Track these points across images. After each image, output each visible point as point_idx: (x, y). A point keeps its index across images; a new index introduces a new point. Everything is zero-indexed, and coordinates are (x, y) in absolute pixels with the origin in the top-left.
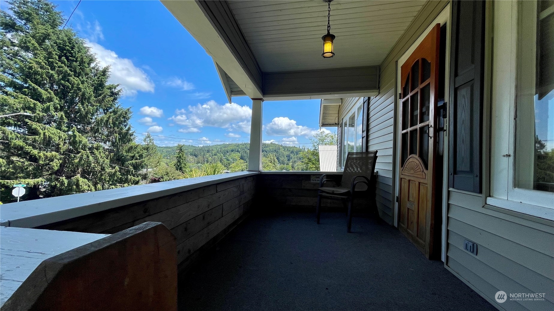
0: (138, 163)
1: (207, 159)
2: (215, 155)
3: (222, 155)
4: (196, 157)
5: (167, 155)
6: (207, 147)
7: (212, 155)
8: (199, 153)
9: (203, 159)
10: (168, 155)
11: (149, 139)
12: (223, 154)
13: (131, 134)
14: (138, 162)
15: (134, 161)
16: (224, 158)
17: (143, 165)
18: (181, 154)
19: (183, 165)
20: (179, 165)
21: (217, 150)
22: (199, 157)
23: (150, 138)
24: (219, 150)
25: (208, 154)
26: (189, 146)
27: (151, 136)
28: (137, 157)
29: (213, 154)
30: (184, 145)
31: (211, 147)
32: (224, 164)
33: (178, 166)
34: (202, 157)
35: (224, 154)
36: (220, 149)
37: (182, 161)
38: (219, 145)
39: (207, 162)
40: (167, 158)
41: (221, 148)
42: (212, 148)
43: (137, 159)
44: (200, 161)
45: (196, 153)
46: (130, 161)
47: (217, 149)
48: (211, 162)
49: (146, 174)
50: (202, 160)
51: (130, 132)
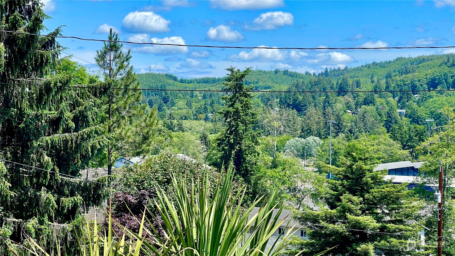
0: (70, 143)
1: (338, 117)
2: (367, 102)
3: (393, 101)
4: (299, 110)
5: (206, 109)
6: (338, 72)
7: (356, 105)
8: (311, 99)
9: (322, 118)
10: (209, 108)
11: (113, 53)
12: (397, 98)
13: (43, 40)
14: (72, 140)
15: (58, 137)
16: (400, 113)
17: (87, 150)
18: (238, 105)
19: (246, 142)
20: (232, 141)
21: (373, 82)
22: (311, 110)
23: (116, 51)
24: (383, 83)
25: (341, 98)
26: (276, 72)
27: (120, 43)
28: (70, 121)
29: (361, 100)
30: (247, 71)
31: (352, 74)
32: (399, 138)
33: (232, 147)
34: (320, 113)
35: (401, 99)
36: (384, 80)
37: (244, 128)
38: (382, 65)
39: (339, 128)
40: (206, 119)
41: (389, 76)
42: (354, 77)
43: (67, 130)
44: (314, 127)
45: (301, 98)
46: (47, 138)
47: (375, 79)
48: (350, 131)
49: (98, 186)
50: (318, 123)
51: (43, 33)
